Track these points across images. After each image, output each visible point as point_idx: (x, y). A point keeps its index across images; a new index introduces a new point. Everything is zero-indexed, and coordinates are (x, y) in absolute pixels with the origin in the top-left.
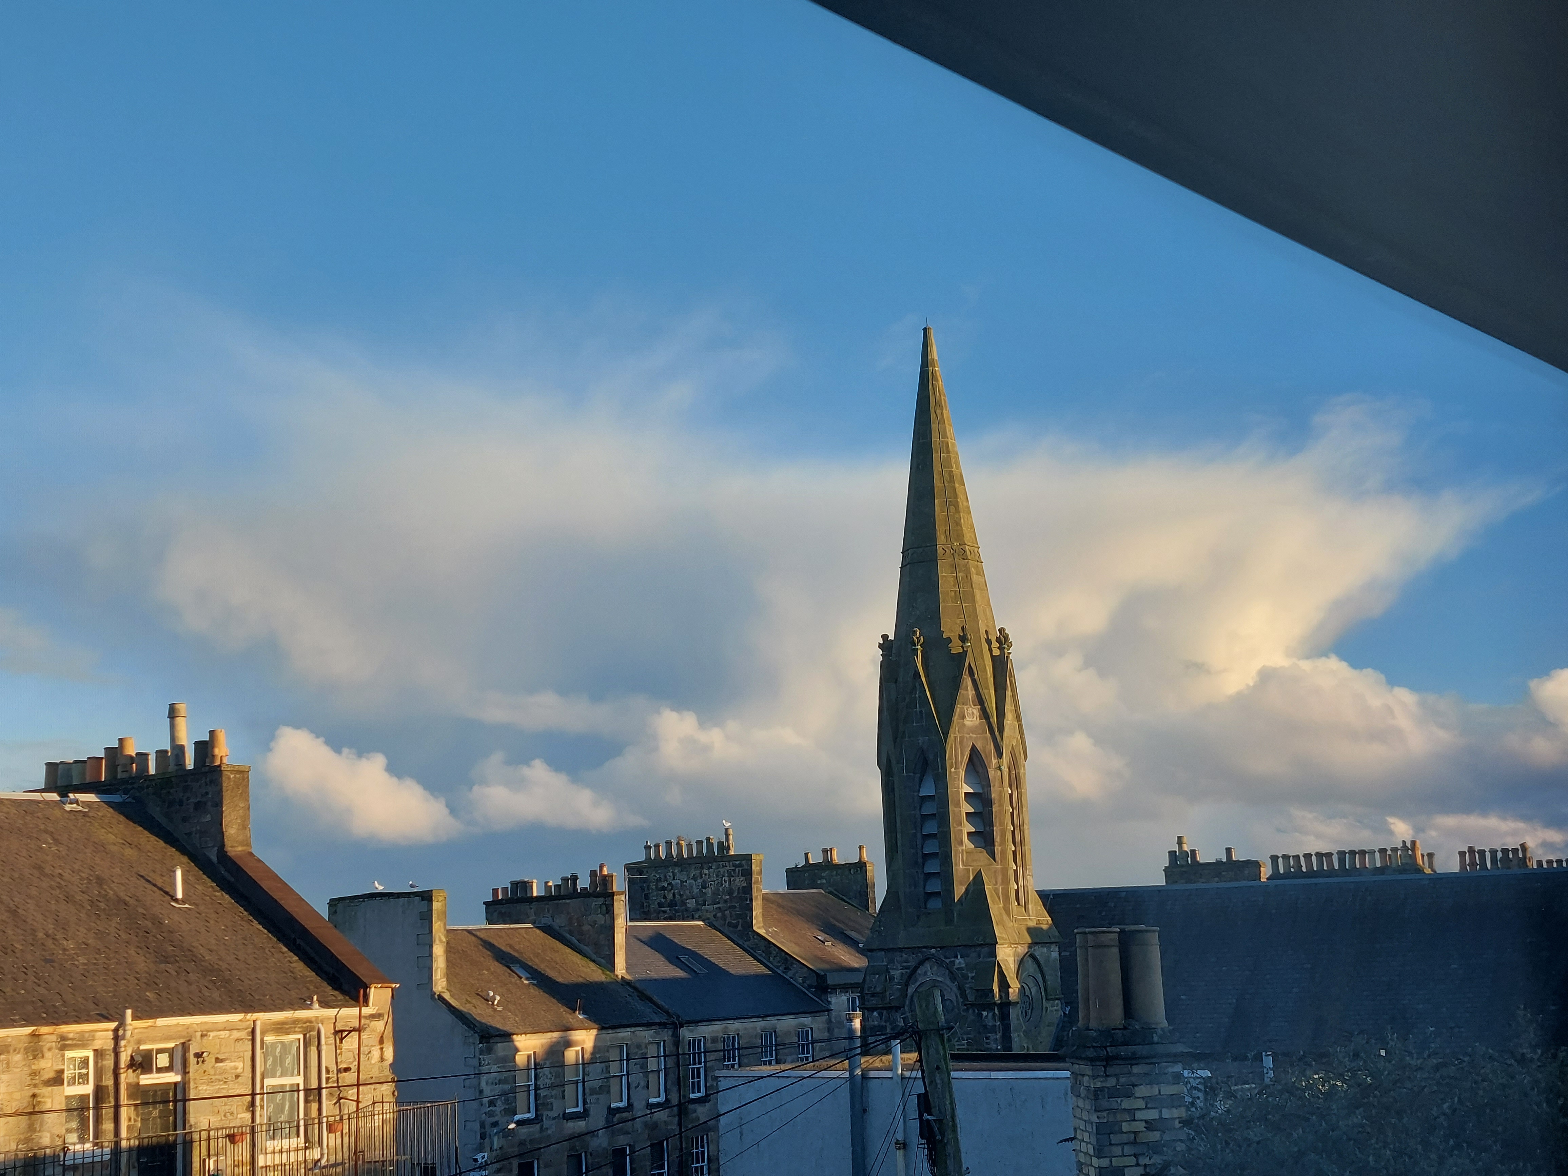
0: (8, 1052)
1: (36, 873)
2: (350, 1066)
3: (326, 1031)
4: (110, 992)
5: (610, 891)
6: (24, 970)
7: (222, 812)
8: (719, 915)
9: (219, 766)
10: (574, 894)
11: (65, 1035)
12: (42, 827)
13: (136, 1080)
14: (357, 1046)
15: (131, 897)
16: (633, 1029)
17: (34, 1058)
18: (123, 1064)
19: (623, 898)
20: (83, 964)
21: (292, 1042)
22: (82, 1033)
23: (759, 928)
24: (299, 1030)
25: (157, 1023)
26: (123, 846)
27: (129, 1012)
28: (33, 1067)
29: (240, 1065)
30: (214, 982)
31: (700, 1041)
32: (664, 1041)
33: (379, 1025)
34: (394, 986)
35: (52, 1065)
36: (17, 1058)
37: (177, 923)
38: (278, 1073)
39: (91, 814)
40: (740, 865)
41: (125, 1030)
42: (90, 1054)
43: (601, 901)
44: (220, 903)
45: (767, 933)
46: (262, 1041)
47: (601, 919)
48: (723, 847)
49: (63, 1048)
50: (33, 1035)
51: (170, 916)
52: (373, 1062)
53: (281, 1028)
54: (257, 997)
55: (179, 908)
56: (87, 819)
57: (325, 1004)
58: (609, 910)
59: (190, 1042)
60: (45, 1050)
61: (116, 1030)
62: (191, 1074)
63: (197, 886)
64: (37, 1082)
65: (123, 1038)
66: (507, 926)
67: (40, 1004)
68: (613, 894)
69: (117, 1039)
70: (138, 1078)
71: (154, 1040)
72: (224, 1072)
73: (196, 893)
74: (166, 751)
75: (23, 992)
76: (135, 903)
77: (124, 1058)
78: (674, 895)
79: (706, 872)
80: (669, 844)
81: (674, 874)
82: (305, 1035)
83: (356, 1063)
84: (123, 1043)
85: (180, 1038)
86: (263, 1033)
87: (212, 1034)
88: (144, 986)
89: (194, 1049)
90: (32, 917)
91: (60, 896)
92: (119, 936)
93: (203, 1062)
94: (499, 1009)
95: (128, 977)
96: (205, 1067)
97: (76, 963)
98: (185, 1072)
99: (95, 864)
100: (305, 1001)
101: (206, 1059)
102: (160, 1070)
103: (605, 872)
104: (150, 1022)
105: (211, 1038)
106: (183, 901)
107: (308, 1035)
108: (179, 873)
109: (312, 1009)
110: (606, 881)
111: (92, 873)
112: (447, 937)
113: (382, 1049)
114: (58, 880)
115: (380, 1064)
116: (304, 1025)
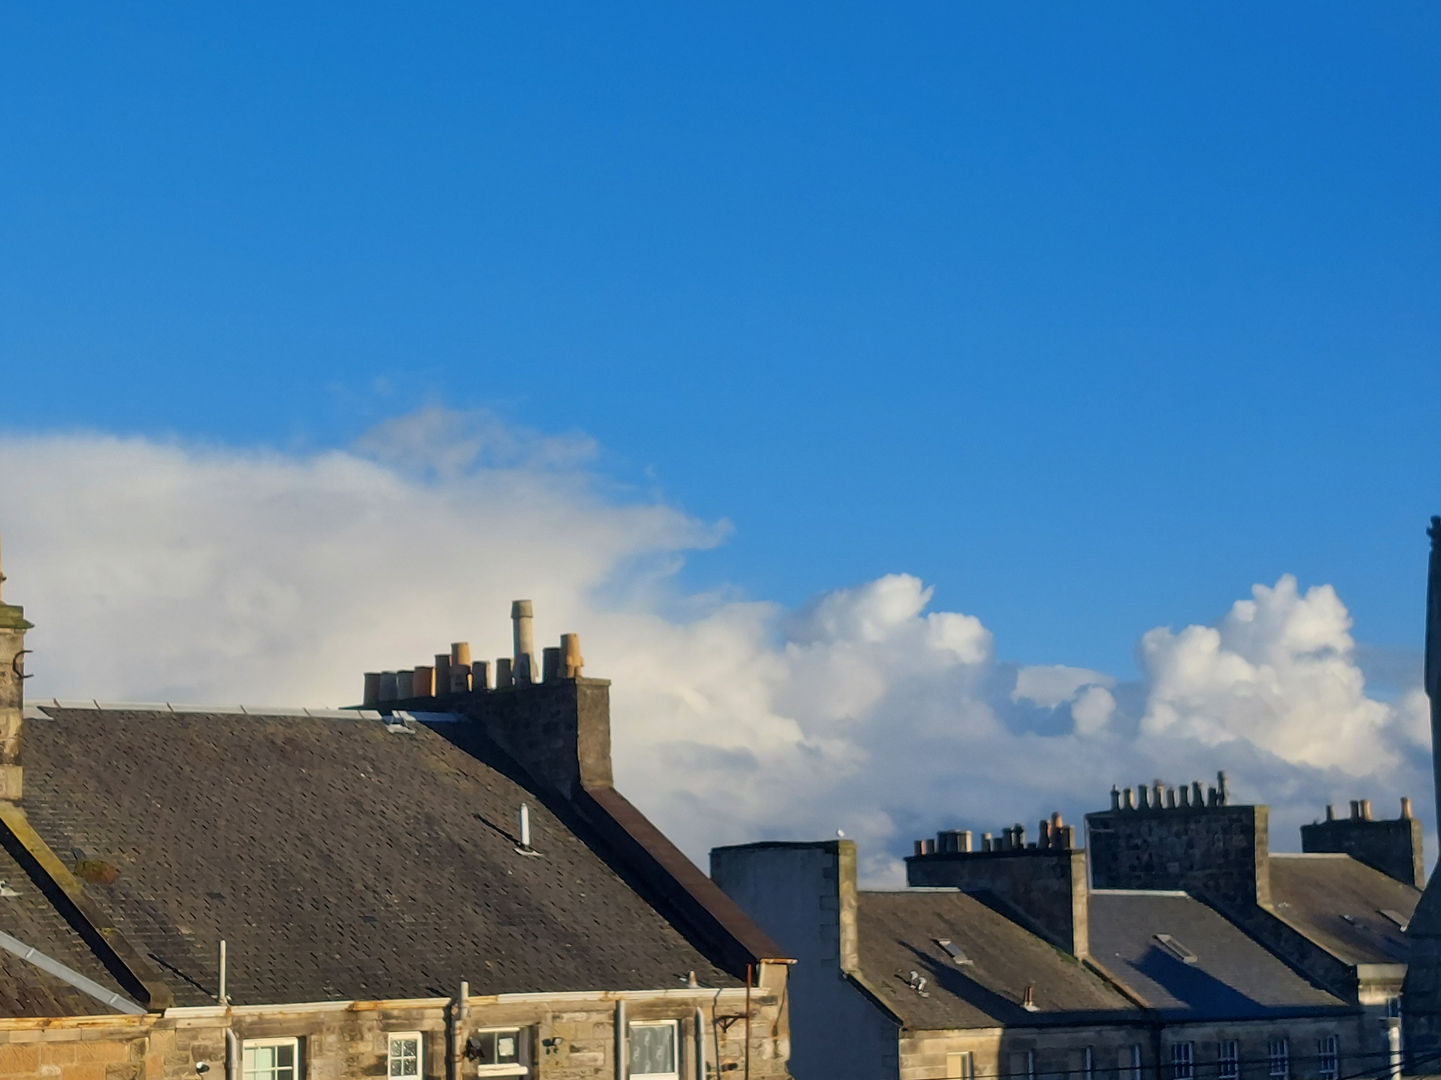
0: (321, 1031)
1: (353, 809)
2: (737, 1062)
3: (705, 1017)
4: (443, 959)
5: (1066, 848)
6: (340, 929)
7: (577, 736)
8: (1211, 883)
9: (574, 679)
10: (1019, 851)
11: (388, 1011)
12: (361, 752)
13: (474, 1071)
14: (744, 1037)
15: (467, 842)
16: (1098, 1028)
17: (352, 1039)
18: (458, 1051)
19: (1083, 857)
20: (412, 924)
21: (663, 1029)
22: (408, 1010)
23: (1266, 902)
24: (673, 1014)
25: (499, 999)
26: (457, 777)
27: (465, 985)
28: (351, 1051)
29: (600, 1056)
30: (568, 950)
31: (1187, 1047)
32: (1140, 1045)
33: (772, 1012)
34: (789, 961)
35: (373, 1048)
36: (331, 1039)
37: (524, 876)
38: (648, 1068)
39: (418, 737)
40: (1239, 820)
41: (460, 1008)
42: (418, 1037)
43: (1055, 860)
44: (575, 851)
45: (1276, 908)
46: (627, 1026)
47: (1055, 884)
48: (1218, 796)
49: (387, 1028)
50: (350, 1011)
51: (516, 866)
52: (765, 1058)
53: (650, 1011)
54: (621, 971)
55: (526, 857)
56: (415, 743)
57: (704, 983)
58: (1065, 874)
59: (539, 1025)
60: (365, 1030)
61: (448, 1009)
62: (541, 1066)
63: (547, 829)
64: (355, 1069)
65: (459, 1017)
66: (933, 889)
67: (359, 972)
68: (1069, 853)
69: (449, 1019)
70: (476, 1068)
71: (495, 1023)
72: (581, 1064)
73: (547, 838)
74: (508, 661)
75: (338, 956)
76: (473, 849)
77: (460, 1043)
78: (1150, 856)
79: (1193, 826)
80: (1143, 790)
81: (1150, 830)
82: (680, 1021)
83: (744, 1059)
84: (458, 1024)
85: (527, 1020)
86: (629, 1017)
87: (566, 1016)
88: (482, 953)
89: (544, 1034)
90: (349, 864)
91: (382, 838)
92: (453, 889)
93: (555, 1050)
94: (925, 995)
95: (464, 941)
96: (558, 1057)
97: (402, 922)
98: (533, 1063)
99: (424, 799)
100: (680, 977)
101: (559, 1046)
102: (502, 1060)
103: (1060, 824)
104: (490, 999)
105: (564, 1021)
106: (531, 848)
107: (683, 1021)
108: (525, 812)
109: (688, 988)
110: (1062, 835)
111: (419, 810)
112: (857, 900)
113: (775, 1042)
114: (379, 818)
115: (774, 1061)
116: (679, 1008)
